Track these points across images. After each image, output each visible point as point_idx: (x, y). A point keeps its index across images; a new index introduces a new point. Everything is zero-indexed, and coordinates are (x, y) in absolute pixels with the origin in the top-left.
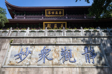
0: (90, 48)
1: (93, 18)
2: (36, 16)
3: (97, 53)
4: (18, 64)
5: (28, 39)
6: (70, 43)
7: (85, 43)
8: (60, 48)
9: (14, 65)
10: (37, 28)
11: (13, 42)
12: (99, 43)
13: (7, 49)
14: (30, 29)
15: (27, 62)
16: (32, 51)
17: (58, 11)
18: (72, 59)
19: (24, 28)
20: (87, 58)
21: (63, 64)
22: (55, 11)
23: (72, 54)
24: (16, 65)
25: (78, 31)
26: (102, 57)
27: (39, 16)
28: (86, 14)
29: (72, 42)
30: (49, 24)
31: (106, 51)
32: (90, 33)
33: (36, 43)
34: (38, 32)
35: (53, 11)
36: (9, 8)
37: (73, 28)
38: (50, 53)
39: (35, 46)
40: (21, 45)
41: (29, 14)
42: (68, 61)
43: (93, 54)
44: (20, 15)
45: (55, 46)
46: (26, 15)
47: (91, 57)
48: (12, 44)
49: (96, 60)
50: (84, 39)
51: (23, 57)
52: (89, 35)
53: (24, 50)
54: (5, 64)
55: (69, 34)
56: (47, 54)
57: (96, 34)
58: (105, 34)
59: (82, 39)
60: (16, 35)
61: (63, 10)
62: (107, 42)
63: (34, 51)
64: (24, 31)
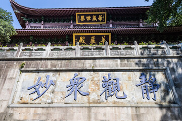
0: (150, 75)
1: (154, 27)
2: (61, 24)
3: (160, 84)
4: (34, 102)
5: (49, 62)
6: (116, 68)
7: (141, 68)
8: (100, 75)
9: (27, 103)
10: (63, 44)
11: (25, 66)
12: (164, 68)
13: (15, 78)
14: (52, 45)
15: (47, 99)
16: (56, 81)
17: (97, 16)
18: (120, 94)
19: (42, 44)
20: (145, 91)
21: (105, 101)
22: (92, 16)
23: (120, 85)
24: (31, 104)
25: (130, 48)
26: (170, 90)
27: (65, 24)
28: (143, 20)
29: (121, 67)
30: (83, 36)
31: (175, 80)
32: (150, 51)
33: (61, 69)
34: (65, 50)
35: (89, 15)
36: (17, 11)
37: (121, 43)
38: (85, 84)
39: (60, 73)
40: (38, 71)
41: (50, 21)
42: (114, 96)
43: (155, 86)
44: (35, 22)
45: (92, 73)
46: (45, 22)
47: (151, 89)
48: (23, 69)
49: (159, 94)
50: (140, 61)
51: (41, 90)
52: (148, 55)
53: (43, 80)
54: (13, 103)
55: (115, 53)
56: (80, 86)
57: (160, 52)
58: (175, 52)
59: (137, 60)
60: (30, 56)
61: (105, 13)
62: (177, 66)
63: (58, 80)
64: (42, 49)
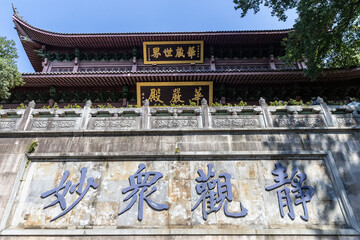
0: (294, 168)
1: (298, 70)
2: (113, 63)
3: (315, 187)
4: (52, 224)
5: (87, 141)
6: (225, 153)
7: (275, 152)
8: (192, 168)
9: (39, 228)
10: (117, 103)
11: (36, 149)
12: (322, 152)
13: (15, 174)
14: (94, 105)
15: (82, 218)
16: (100, 180)
17: (186, 48)
18: (234, 207)
19: (73, 103)
20: (284, 202)
21: (203, 222)
22: (174, 47)
23: (233, 189)
24: (46, 228)
25: (252, 112)
26: (335, 199)
27: (121, 63)
28: (275, 56)
29: (233, 150)
30: (156, 88)
31: (346, 177)
32: (292, 118)
33: (112, 154)
34: (119, 115)
35: (168, 46)
36: (26, 39)
37: (234, 101)
38: (161, 186)
39: (110, 163)
40: (64, 159)
41: (91, 58)
42: (221, 212)
43: (305, 190)
44: (62, 60)
45: (175, 162)
46: (80, 59)
47: (297, 197)
48: (33, 155)
49: (314, 208)
50: (273, 139)
51: (69, 199)
52: (288, 125)
53: (74, 178)
54: (8, 226)
55: (222, 122)
56: (150, 189)
57: (312, 120)
58: (342, 120)
59: (266, 137)
60: (48, 127)
61: (202, 43)
62: (348, 150)
63: (105, 178)
64: (73, 114)
